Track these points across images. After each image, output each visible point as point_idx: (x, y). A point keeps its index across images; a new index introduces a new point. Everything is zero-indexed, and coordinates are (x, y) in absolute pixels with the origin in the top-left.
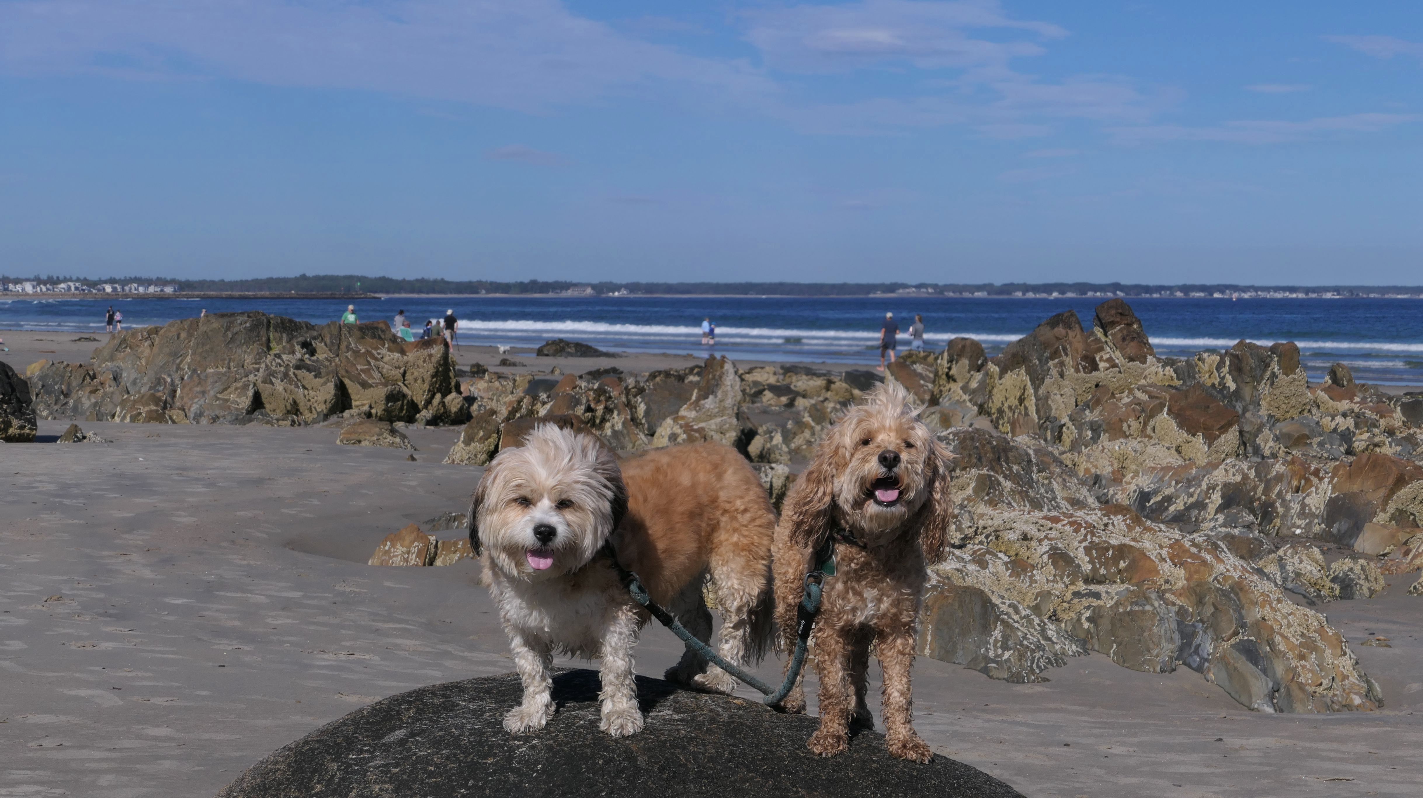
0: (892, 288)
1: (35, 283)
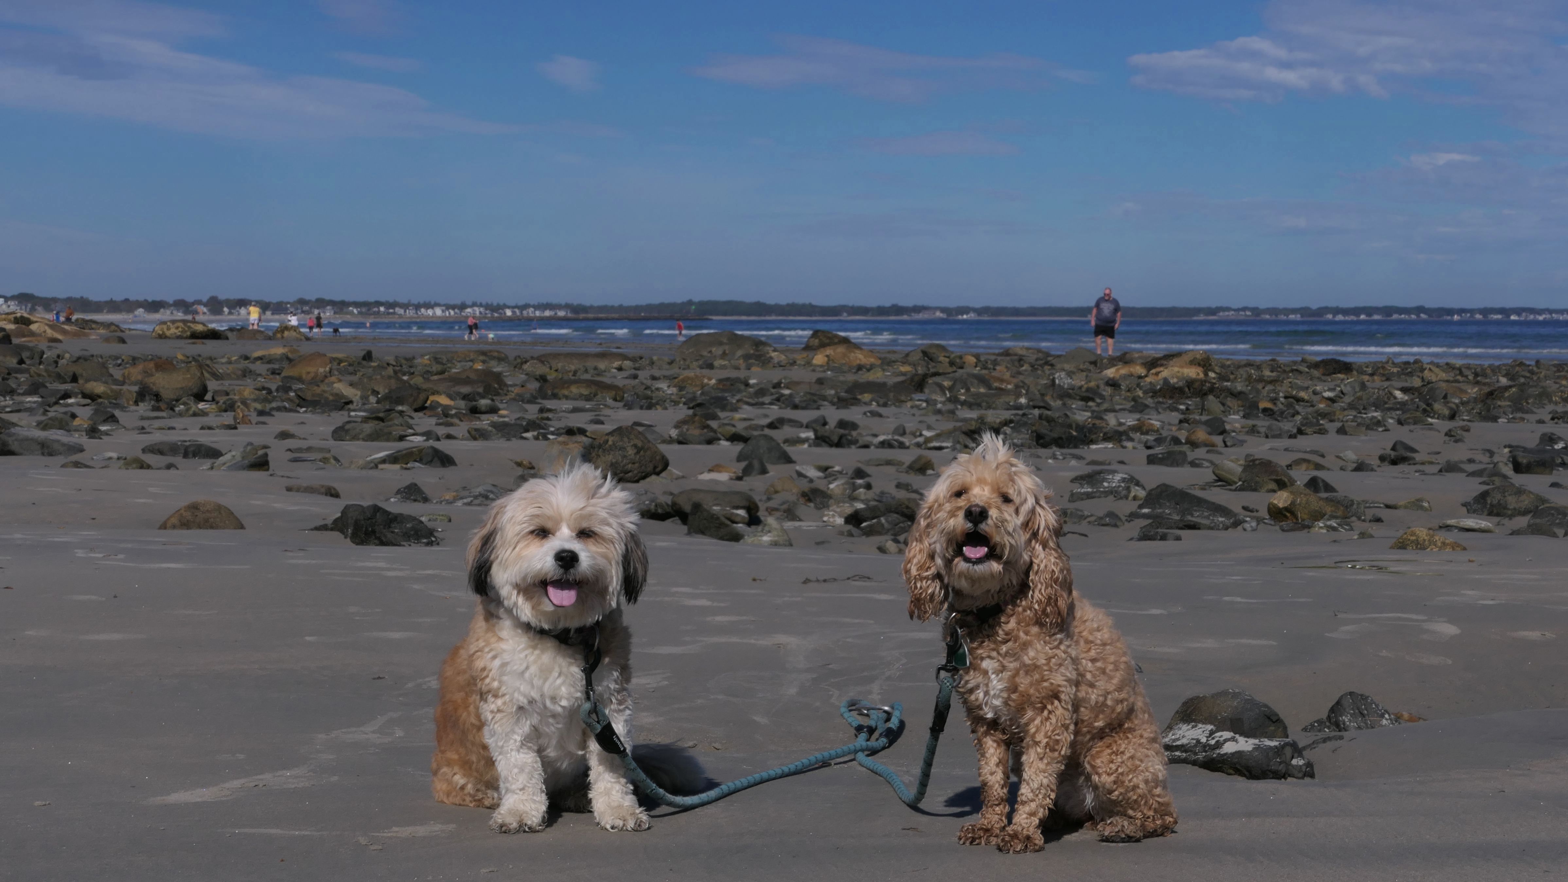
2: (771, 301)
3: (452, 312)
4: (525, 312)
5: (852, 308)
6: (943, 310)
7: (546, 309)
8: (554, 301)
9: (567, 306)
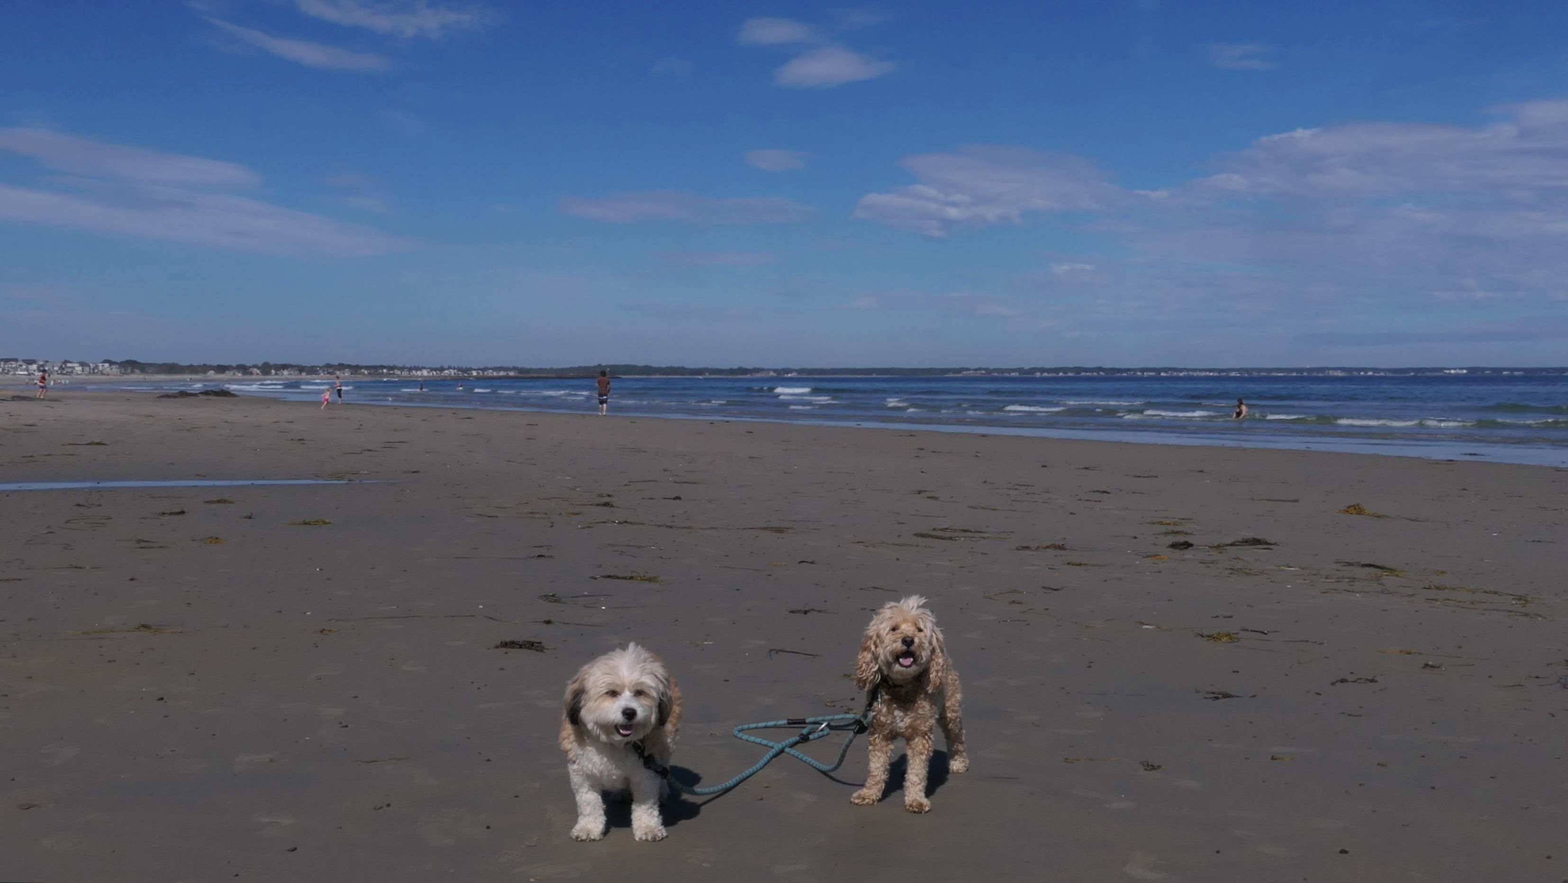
0: (959, 371)
1: (429, 370)
2: (655, 365)
3: (435, 373)
4: (486, 373)
5: (712, 369)
6: (775, 371)
7: (500, 371)
8: (505, 365)
9: (514, 369)
